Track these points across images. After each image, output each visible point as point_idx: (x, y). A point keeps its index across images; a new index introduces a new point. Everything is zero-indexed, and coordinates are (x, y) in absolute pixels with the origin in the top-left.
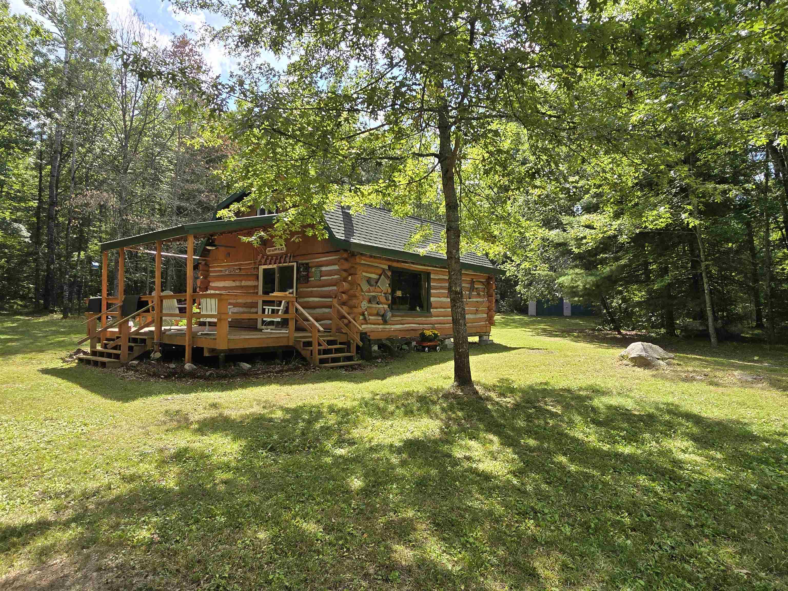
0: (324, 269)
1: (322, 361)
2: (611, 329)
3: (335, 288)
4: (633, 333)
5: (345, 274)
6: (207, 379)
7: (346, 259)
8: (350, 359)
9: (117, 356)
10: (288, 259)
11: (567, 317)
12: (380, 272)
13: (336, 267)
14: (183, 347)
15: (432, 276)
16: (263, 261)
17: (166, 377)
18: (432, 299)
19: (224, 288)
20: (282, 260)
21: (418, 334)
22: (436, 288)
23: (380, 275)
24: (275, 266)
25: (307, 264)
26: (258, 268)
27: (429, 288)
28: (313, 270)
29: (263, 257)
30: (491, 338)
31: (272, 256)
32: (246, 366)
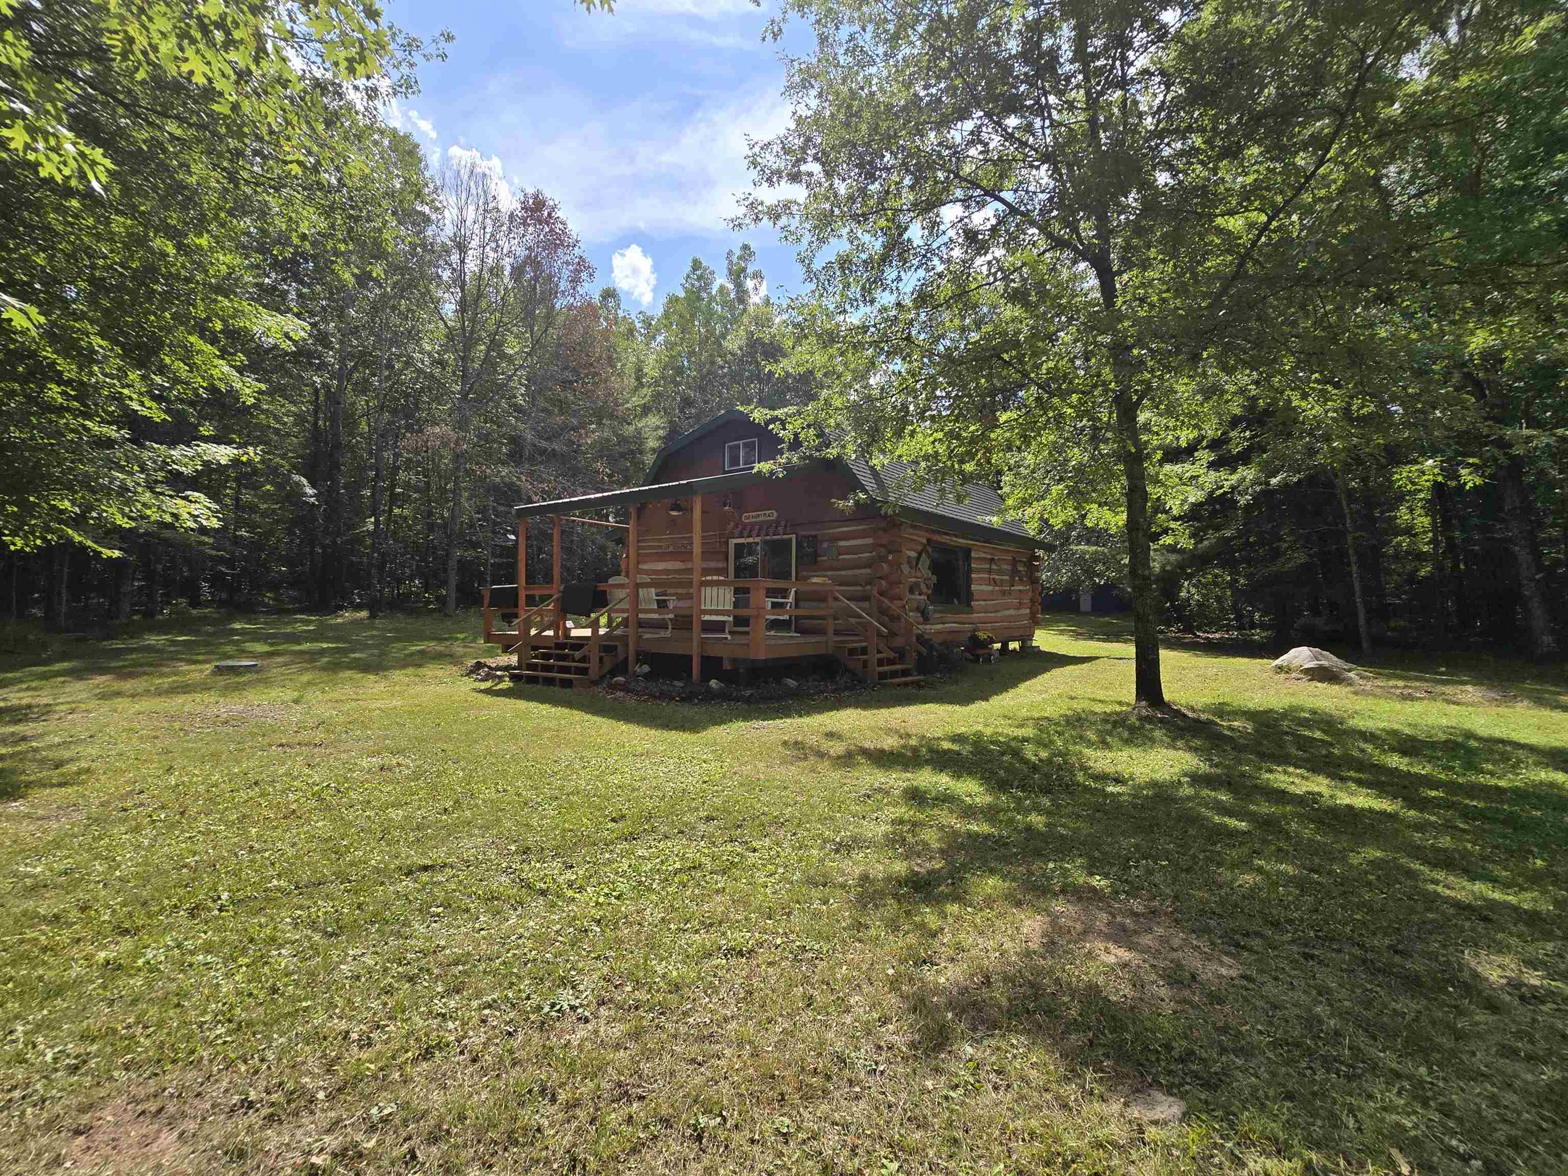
0: (842, 543)
1: (882, 676)
2: (1180, 631)
3: (868, 571)
4: (1217, 636)
5: (883, 551)
6: (748, 701)
7: (884, 530)
8: (905, 673)
9: (584, 671)
10: (781, 529)
11: (1086, 614)
12: (920, 548)
13: (869, 541)
14: (690, 658)
15: (973, 554)
16: (737, 532)
17: (683, 700)
18: (973, 587)
19: (667, 572)
20: (771, 531)
21: (965, 638)
22: (979, 571)
23: (920, 554)
24: (757, 540)
25: (815, 537)
26: (727, 543)
27: (970, 571)
28: (825, 545)
29: (736, 526)
30: (1034, 644)
31: (753, 525)
32: (792, 683)
